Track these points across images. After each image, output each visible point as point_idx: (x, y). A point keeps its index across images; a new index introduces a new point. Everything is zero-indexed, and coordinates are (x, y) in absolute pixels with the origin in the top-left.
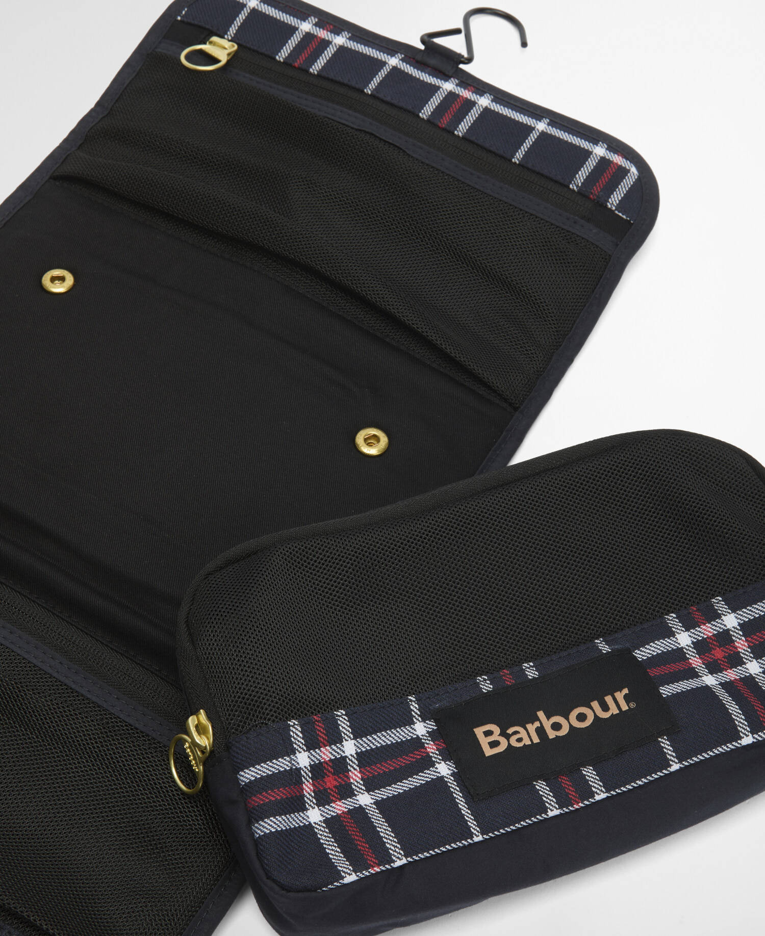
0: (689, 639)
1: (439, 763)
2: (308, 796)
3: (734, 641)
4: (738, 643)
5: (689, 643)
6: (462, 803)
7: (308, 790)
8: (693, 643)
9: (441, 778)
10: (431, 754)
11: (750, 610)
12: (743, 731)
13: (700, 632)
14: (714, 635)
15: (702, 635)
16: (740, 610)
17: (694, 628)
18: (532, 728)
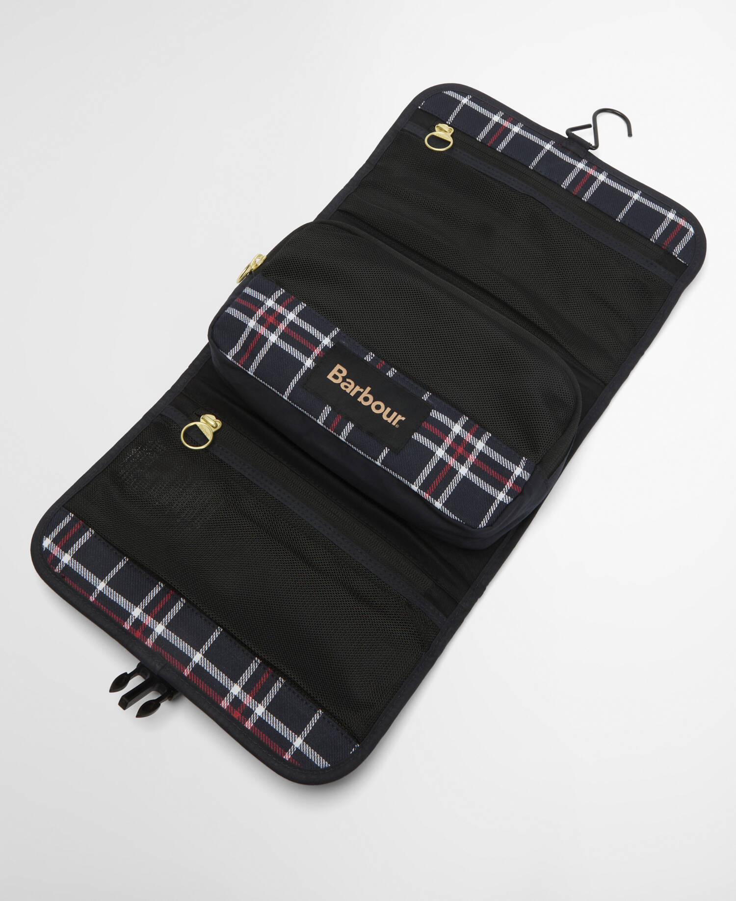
0: (459, 431)
1: (311, 359)
2: (257, 315)
3: (471, 453)
4: (472, 456)
5: (457, 432)
6: (295, 380)
7: (260, 313)
8: (458, 434)
9: (303, 364)
10: (314, 353)
11: (491, 451)
12: (417, 483)
13: (465, 434)
14: (468, 442)
15: (465, 436)
16: (489, 447)
17: (465, 430)
18: (358, 389)
